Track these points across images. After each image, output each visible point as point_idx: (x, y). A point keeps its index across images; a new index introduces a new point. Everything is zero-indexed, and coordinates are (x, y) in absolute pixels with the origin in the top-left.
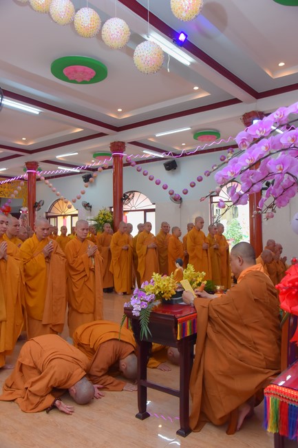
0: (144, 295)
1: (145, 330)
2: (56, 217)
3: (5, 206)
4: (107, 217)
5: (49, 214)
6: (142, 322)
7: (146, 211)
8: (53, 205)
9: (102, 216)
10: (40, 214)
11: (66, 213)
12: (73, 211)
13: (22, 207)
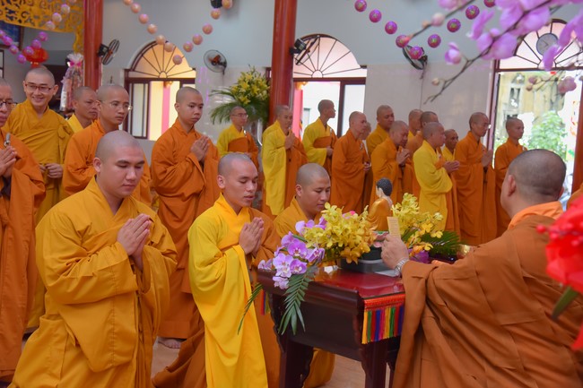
0: (302, 247)
1: (293, 314)
2: (146, 81)
3: (33, 47)
4: (256, 89)
5: (132, 75)
6: (290, 299)
7: (345, 82)
8: (141, 54)
9: (245, 86)
10: (112, 71)
11: (172, 74)
12: (185, 70)
13: (71, 52)
